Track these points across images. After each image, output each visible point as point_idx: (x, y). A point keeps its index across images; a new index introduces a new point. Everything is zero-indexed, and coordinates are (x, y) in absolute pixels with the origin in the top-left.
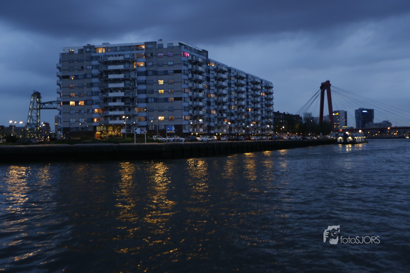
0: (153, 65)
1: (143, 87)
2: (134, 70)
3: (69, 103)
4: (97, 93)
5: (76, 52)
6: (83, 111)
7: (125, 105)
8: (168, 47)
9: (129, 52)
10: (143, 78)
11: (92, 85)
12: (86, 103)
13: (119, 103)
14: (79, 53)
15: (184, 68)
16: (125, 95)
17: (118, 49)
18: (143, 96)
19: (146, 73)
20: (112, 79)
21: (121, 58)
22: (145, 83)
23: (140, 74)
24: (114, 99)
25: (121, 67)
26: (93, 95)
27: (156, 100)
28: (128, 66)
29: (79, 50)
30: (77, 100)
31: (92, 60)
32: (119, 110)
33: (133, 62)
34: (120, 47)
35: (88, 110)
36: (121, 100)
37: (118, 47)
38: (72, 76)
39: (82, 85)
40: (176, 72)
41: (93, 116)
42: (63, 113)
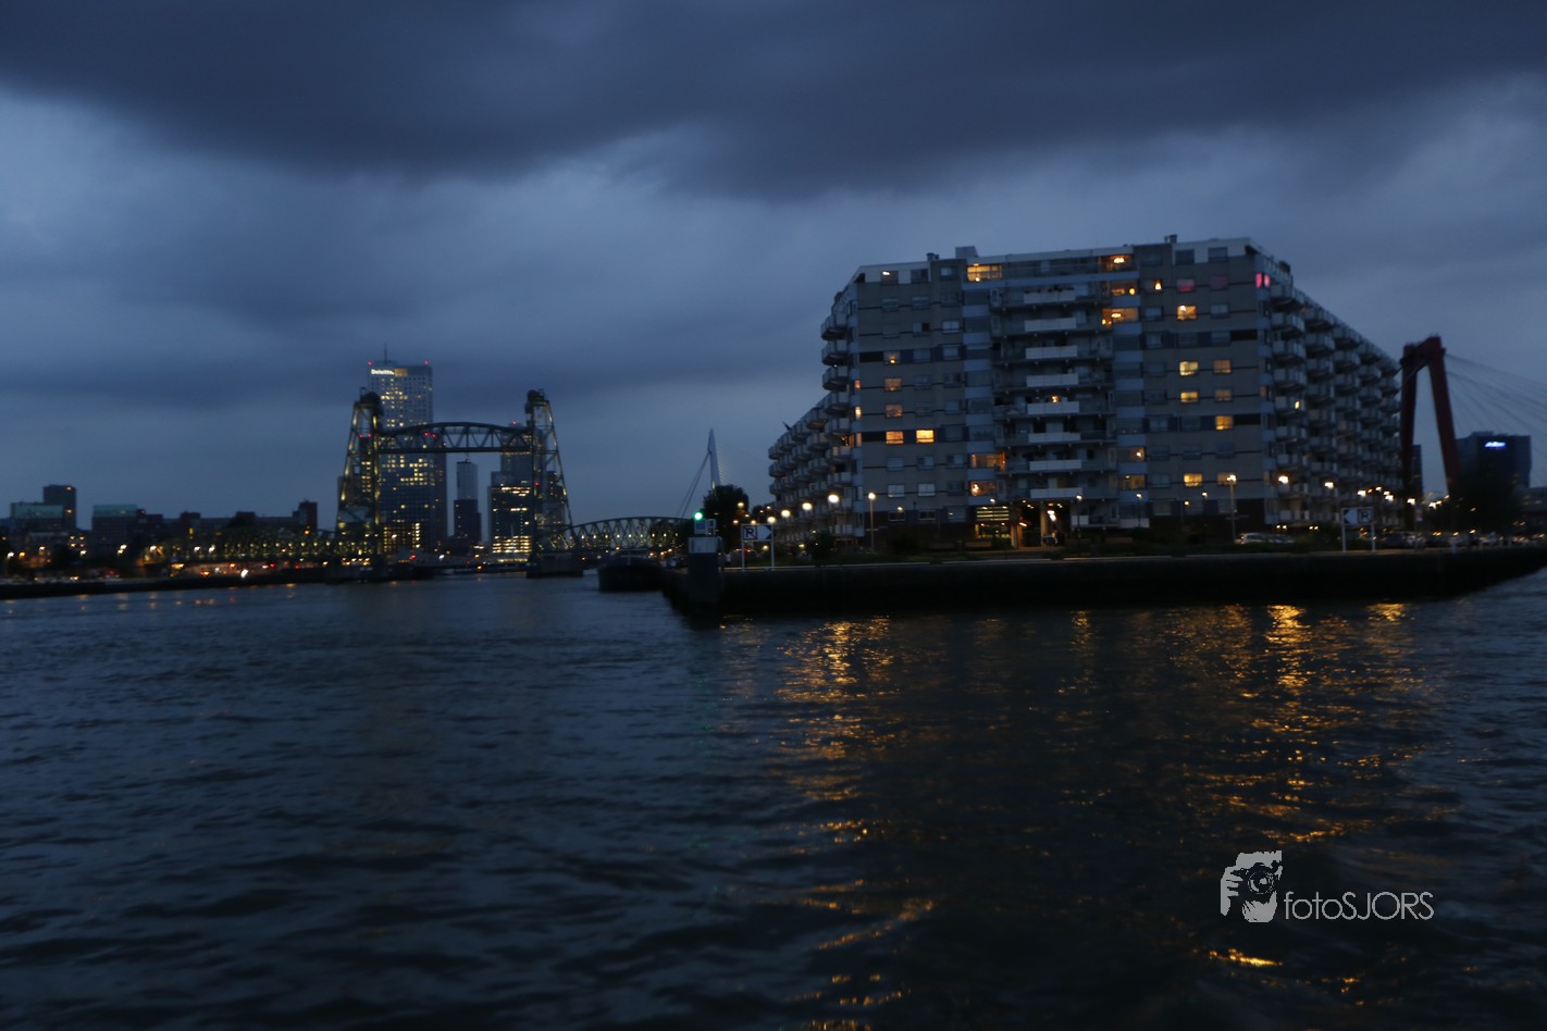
0: (1163, 314)
1: (1136, 385)
2: (1106, 332)
3: (882, 436)
4: (979, 406)
5: (905, 278)
6: (929, 462)
7: (1085, 441)
8: (1210, 259)
9: (1088, 278)
10: (1133, 357)
11: (962, 380)
12: (938, 436)
13: (1055, 435)
14: (913, 282)
15: (1262, 323)
16: (1081, 409)
17: (1045, 268)
18: (1138, 412)
19: (1142, 342)
20: (1036, 360)
21: (1067, 297)
22: (1142, 371)
23: (1123, 343)
24: (1040, 425)
25: (1067, 324)
26: (967, 411)
27: (1175, 424)
28: (1084, 321)
29: (914, 272)
30: (909, 427)
31: (964, 304)
32: (1055, 456)
33: (1101, 306)
34: (1053, 262)
35: (950, 459)
36: (1060, 426)
37: (1045, 261)
38: (892, 351)
39: (926, 380)
40: (1237, 336)
41: (971, 474)
42: (864, 468)
